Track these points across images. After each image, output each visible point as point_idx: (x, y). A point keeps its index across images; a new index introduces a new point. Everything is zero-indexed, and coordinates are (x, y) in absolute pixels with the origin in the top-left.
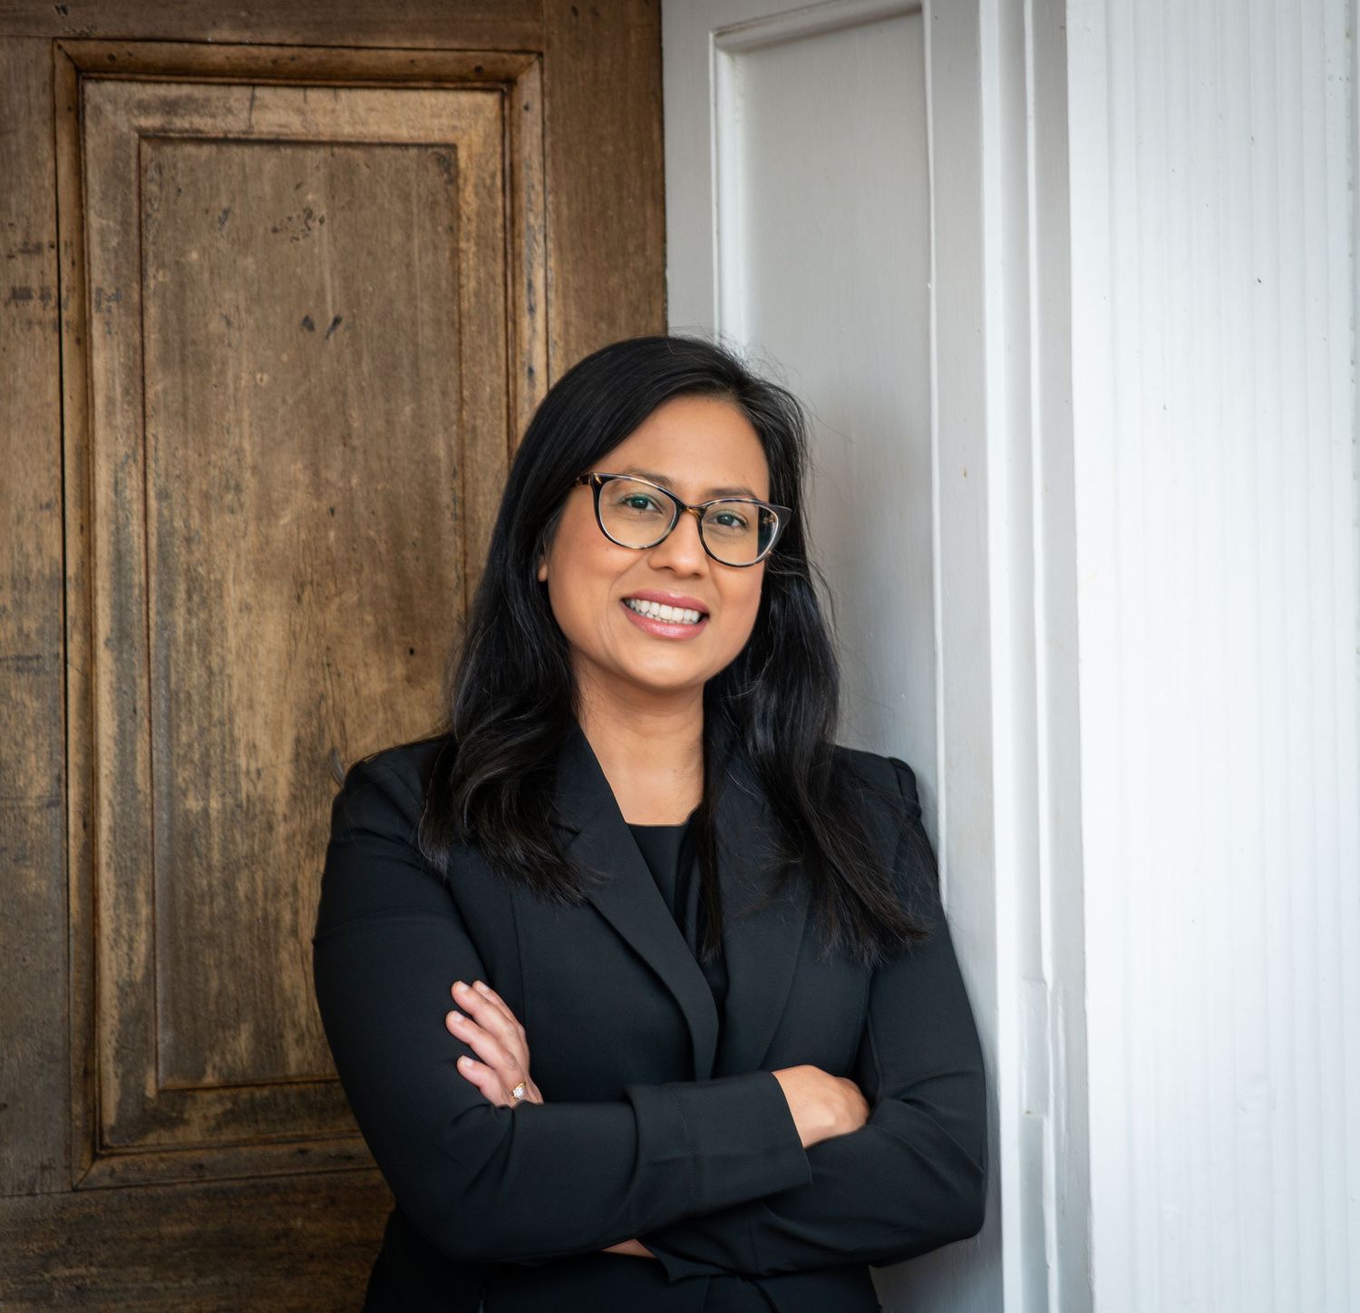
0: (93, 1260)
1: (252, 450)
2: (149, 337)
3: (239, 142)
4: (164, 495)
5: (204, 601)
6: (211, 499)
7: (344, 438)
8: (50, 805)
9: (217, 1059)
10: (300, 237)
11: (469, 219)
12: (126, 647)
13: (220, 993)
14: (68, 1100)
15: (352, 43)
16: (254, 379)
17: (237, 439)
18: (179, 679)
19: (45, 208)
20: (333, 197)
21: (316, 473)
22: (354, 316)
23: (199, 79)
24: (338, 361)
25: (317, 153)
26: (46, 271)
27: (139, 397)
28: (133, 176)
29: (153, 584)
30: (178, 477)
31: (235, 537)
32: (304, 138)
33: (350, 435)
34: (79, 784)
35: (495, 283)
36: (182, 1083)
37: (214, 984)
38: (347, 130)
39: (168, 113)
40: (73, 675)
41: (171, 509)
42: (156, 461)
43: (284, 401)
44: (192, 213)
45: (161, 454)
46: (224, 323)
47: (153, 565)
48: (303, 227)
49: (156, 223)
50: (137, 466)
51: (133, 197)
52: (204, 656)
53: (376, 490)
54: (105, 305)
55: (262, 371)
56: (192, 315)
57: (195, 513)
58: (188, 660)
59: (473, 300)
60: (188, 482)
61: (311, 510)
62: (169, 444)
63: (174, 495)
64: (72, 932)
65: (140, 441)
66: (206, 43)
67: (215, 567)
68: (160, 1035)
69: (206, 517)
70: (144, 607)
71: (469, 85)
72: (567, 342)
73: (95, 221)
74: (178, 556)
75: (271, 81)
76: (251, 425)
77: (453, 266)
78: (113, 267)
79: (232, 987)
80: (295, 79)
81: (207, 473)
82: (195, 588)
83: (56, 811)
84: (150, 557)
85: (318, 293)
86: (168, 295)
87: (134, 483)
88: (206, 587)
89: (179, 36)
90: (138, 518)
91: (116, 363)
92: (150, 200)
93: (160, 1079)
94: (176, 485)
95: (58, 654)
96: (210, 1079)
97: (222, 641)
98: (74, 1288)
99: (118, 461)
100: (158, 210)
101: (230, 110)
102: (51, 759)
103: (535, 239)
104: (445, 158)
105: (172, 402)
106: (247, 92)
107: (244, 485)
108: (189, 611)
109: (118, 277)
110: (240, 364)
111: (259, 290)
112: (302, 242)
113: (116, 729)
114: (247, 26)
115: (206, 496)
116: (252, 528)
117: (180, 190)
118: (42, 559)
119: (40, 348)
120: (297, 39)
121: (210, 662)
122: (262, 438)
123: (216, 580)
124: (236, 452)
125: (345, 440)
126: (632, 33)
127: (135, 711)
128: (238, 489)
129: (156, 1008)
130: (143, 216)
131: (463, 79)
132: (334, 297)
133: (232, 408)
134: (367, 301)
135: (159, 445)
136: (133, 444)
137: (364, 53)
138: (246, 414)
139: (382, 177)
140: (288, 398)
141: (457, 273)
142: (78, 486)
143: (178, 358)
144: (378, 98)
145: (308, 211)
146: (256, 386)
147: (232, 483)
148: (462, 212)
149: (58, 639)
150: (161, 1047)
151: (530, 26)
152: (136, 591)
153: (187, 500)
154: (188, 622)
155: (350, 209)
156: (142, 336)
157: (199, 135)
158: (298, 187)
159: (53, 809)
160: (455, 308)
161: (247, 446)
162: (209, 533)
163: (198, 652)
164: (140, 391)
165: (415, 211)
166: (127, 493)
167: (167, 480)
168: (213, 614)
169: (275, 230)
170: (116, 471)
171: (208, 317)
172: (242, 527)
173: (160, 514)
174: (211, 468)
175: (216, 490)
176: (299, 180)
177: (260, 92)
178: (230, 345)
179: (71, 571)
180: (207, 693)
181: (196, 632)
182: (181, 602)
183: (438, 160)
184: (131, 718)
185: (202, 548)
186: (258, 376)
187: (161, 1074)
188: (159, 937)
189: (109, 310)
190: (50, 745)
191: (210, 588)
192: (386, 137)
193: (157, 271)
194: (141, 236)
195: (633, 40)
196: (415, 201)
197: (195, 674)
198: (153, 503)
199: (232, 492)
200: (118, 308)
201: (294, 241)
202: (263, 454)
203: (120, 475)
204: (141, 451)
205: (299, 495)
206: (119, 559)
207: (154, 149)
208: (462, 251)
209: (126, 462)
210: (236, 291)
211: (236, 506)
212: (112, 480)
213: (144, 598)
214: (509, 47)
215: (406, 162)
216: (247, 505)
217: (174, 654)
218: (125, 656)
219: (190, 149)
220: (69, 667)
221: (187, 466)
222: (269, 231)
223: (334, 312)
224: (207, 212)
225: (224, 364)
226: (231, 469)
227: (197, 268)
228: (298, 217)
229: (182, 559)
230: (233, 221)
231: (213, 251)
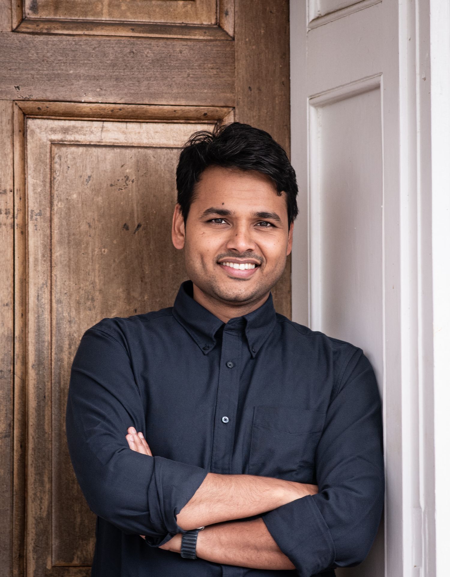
1: (100, 283)
2: (54, 232)
3: (95, 146)
4: (59, 302)
6: (80, 304)
7: (141, 278)
8: (6, 437)
9: (79, 553)
10: (123, 188)
12: (41, 369)
13: (81, 524)
14: (11, 567)
15: (147, 103)
16: (101, 251)
17: (93, 278)
18: (64, 383)
19: (8, 174)
20: (138, 171)
21: (129, 293)
22: (147, 224)
23: (78, 118)
24: (139, 243)
25: (131, 151)
26: (8, 202)
27: (49, 258)
28: (48, 161)
29: (54, 341)
30: (66, 294)
31: (91, 321)
32: (125, 145)
33: (144, 277)
34: (19, 428)
36: (63, 563)
37: (78, 520)
38: (145, 141)
39: (65, 133)
40: (17, 380)
41: (62, 308)
42: (56, 286)
43: (114, 261)
44: (74, 177)
45: (58, 283)
46: (87, 226)
47: (54, 332)
48: (125, 184)
49: (58, 182)
50: (47, 289)
51: (48, 170)
53: (156, 302)
54: (34, 217)
55: (104, 248)
56: (73, 222)
57: (73, 310)
60: (71, 296)
61: (126, 310)
62: (62, 279)
63: (64, 302)
64: (15, 493)
65: (49, 278)
66: (81, 102)
68: (53, 541)
69: (78, 312)
70: (50, 351)
71: (202, 121)
73: (30, 180)
74: (65, 329)
75: (111, 120)
76: (99, 271)
78: (38, 201)
79: (86, 521)
80: (122, 119)
81: (79, 292)
82: (72, 343)
83: (8, 439)
84: (53, 329)
85: (130, 214)
86: (63, 213)
87: (46, 296)
89: (69, 99)
90: (48, 312)
91: (39, 243)
92: (55, 171)
93: (53, 561)
94: (65, 297)
95: (11, 370)
96: (76, 562)
99: (39, 286)
100: (59, 176)
101: (92, 132)
102: (6, 416)
105: (64, 261)
106: (100, 124)
107: (95, 298)
108: (70, 353)
109: (40, 205)
110: (95, 244)
111: (104, 212)
112: (123, 191)
113: (36, 405)
114: (100, 95)
115: (78, 303)
116: (98, 317)
117: (69, 167)
118: (4, 328)
119: (5, 235)
120: (123, 101)
122: (104, 277)
124: (92, 283)
125: (142, 279)
126: (277, 99)
127: (45, 397)
128: (93, 300)
129: (52, 529)
130: (52, 178)
131: (198, 119)
132: (138, 215)
133: (90, 264)
134: (153, 217)
135: (58, 280)
136: (46, 279)
137: (152, 107)
138: (97, 266)
139: (161, 162)
140: (116, 260)
142: (20, 296)
143: (67, 241)
144: (160, 127)
145: (127, 177)
146: (102, 254)
147: (90, 297)
149: (11, 363)
150: (54, 546)
151: (229, 95)
152: (46, 344)
153: (70, 304)
154: (69, 358)
155: (146, 176)
156: (51, 231)
157: (78, 143)
158: (122, 166)
159: (7, 438)
161: (97, 281)
162: (79, 319)
164: (49, 255)
166: (43, 300)
167: (61, 295)
169: (111, 185)
170: (38, 291)
171: (80, 224)
172: (94, 316)
173: (57, 310)
174: (81, 290)
175: (83, 300)
176: (123, 164)
177: (106, 124)
178: (90, 236)
179: (17, 334)
182: (66, 349)
184: (43, 400)
185: (76, 325)
186: (103, 250)
187: (53, 559)
188: (53, 498)
189: (36, 220)
190: (6, 410)
192: (163, 144)
193: (58, 202)
194: (51, 187)
195: (277, 102)
198: (54, 305)
199: (90, 301)
200: (41, 219)
201: (120, 190)
202: (104, 284)
203: (40, 292)
204: (49, 282)
205: (121, 303)
206: (39, 329)
207: (58, 149)
209: (43, 287)
210: (93, 212)
212: (37, 295)
213: (50, 347)
214: (220, 104)
215: (172, 155)
216: (97, 307)
217: (62, 372)
218: (41, 373)
219: (73, 149)
220: (15, 376)
221: (70, 289)
222: (109, 186)
223: (138, 222)
224: (81, 177)
225: (88, 244)
226: (90, 291)
227: (76, 201)
228: (122, 179)
229: (67, 330)
230: (92, 181)
231: (84, 194)
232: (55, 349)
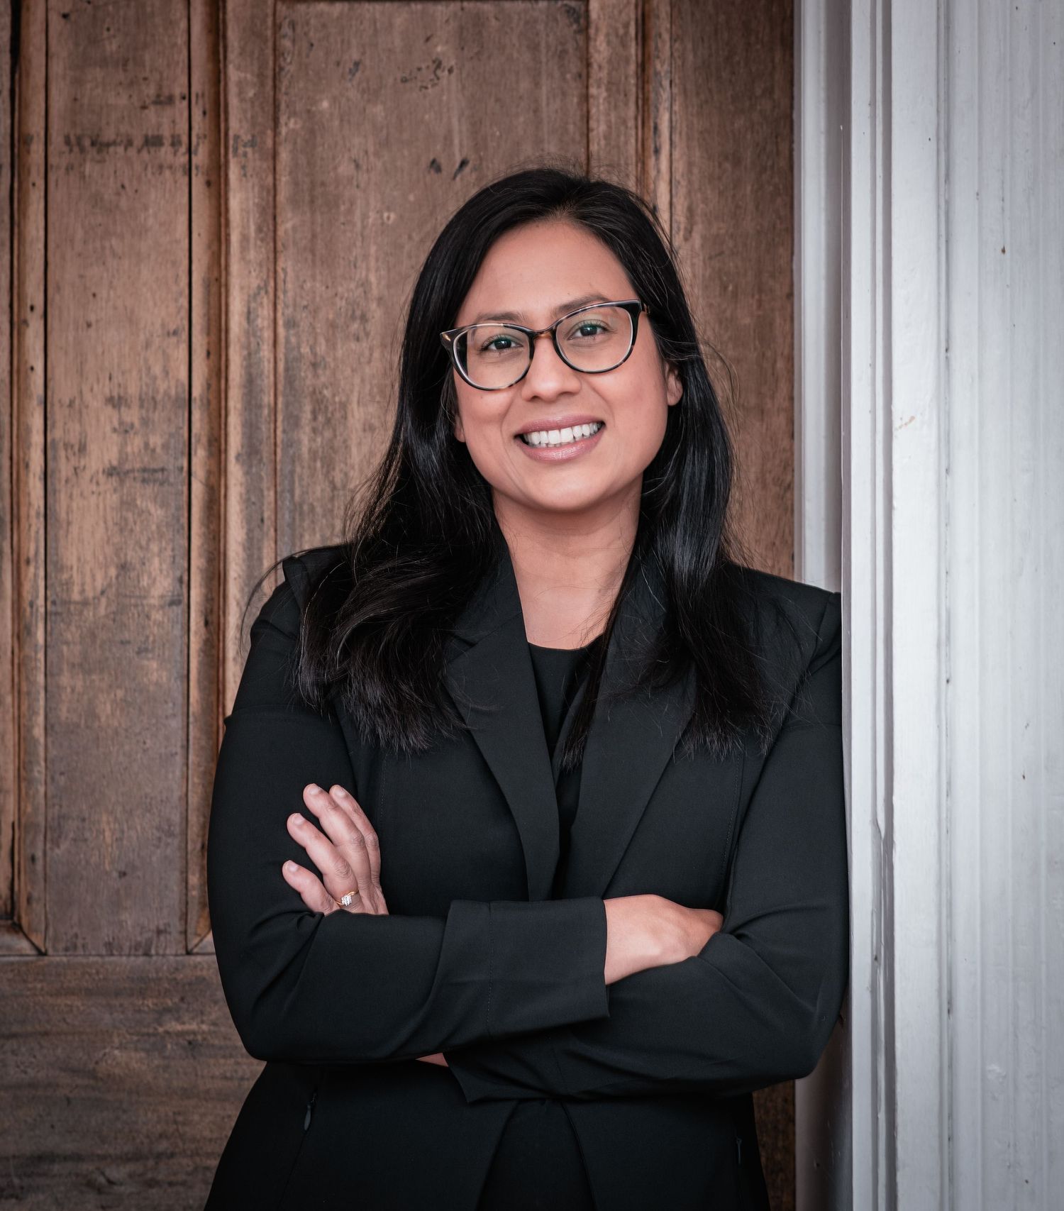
0: (205, 1018)
1: (379, 284)
2: (280, 180)
4: (291, 324)
5: (328, 421)
6: (337, 327)
8: (172, 603)
10: (429, 86)
11: (600, 67)
12: (255, 462)
14: (185, 872)
16: (382, 217)
17: (364, 272)
18: (303, 493)
19: (178, 63)
20: (463, 49)
22: (481, 159)
25: (447, 7)
26: (178, 120)
27: (271, 234)
28: (269, 33)
29: (280, 405)
30: (305, 307)
31: (360, 363)
34: (201, 585)
35: (627, 127)
40: (198, 488)
41: (298, 335)
42: (285, 292)
43: (410, 237)
44: (323, 65)
45: (289, 286)
46: (353, 166)
47: (280, 387)
48: (432, 76)
49: (289, 76)
50: (268, 298)
51: (269, 51)
52: (328, 472)
54: (241, 150)
55: (389, 209)
56: (322, 159)
57: (322, 341)
58: (312, 475)
59: (603, 142)
60: (315, 312)
62: (297, 277)
63: (302, 324)
64: (191, 719)
65: (271, 274)
67: (340, 390)
69: (332, 345)
70: (272, 426)
72: (690, 182)
73: (234, 75)
74: (304, 380)
76: (377, 260)
77: (582, 110)
78: (249, 115)
81: (333, 304)
82: (320, 409)
83: (178, 610)
84: (278, 381)
85: (445, 138)
86: (299, 140)
87: (265, 312)
88: (330, 409)
90: (268, 345)
91: (251, 203)
92: (283, 54)
94: (304, 315)
95: (182, 468)
97: (346, 458)
98: (186, 1043)
99: (252, 293)
100: (291, 63)
102: (174, 562)
103: (661, 85)
104: (574, 10)
105: (301, 238)
107: (369, 315)
108: (314, 430)
109: (254, 125)
110: (368, 204)
111: (387, 135)
112: (430, 91)
113: (245, 537)
115: (332, 325)
116: (376, 355)
117: (312, 45)
118: (169, 381)
119: (170, 190)
121: (333, 477)
122: (389, 270)
123: (340, 403)
124: (362, 285)
127: (262, 520)
128: (364, 319)
130: (277, 70)
132: (461, 141)
134: (495, 144)
135: (288, 279)
136: (265, 277)
138: (373, 249)
139: (512, 29)
140: (414, 235)
141: (587, 117)
142: (205, 315)
143: (307, 198)
145: (437, 63)
146: (383, 224)
147: (358, 313)
148: (592, 60)
149: (182, 453)
152: (266, 412)
153: (314, 328)
154: (313, 440)
155: (479, 60)
156: (275, 179)
158: (428, 39)
159: (175, 608)
160: (583, 150)
161: (373, 278)
162: (335, 359)
163: (322, 467)
164: (271, 227)
165: (544, 60)
166: (259, 321)
167: (295, 310)
168: (338, 433)
169: (404, 80)
170: (249, 302)
171: (337, 161)
172: (367, 353)
173: (287, 341)
174: (337, 299)
175: (343, 320)
176: (429, 33)
178: (358, 186)
179: (196, 392)
180: (329, 506)
181: (320, 450)
182: (307, 421)
183: (568, 12)
184: (259, 526)
185: (328, 372)
186: (386, 215)
189: (245, 155)
190: (173, 550)
191: (335, 409)
193: (289, 118)
194: (275, 87)
196: (544, 51)
197: (318, 489)
198: (281, 331)
199: (358, 321)
200: (254, 153)
201: (423, 90)
202: (389, 287)
203: (253, 305)
204: (272, 283)
206: (250, 382)
207: (288, 8)
208: (592, 96)
209: (259, 293)
210: (365, 136)
211: (362, 334)
212: (245, 310)
213: (273, 418)
215: (536, 14)
216: (372, 333)
217: (298, 469)
218: (254, 470)
219: (322, 6)
220: (193, 479)
221: (314, 297)
222: (399, 81)
223: (461, 155)
224: (338, 64)
225: (352, 203)
226: (358, 300)
227: (327, 116)
228: (428, 67)
229: (308, 382)
230: (363, 72)
231: (344, 100)
232: (283, 421)
